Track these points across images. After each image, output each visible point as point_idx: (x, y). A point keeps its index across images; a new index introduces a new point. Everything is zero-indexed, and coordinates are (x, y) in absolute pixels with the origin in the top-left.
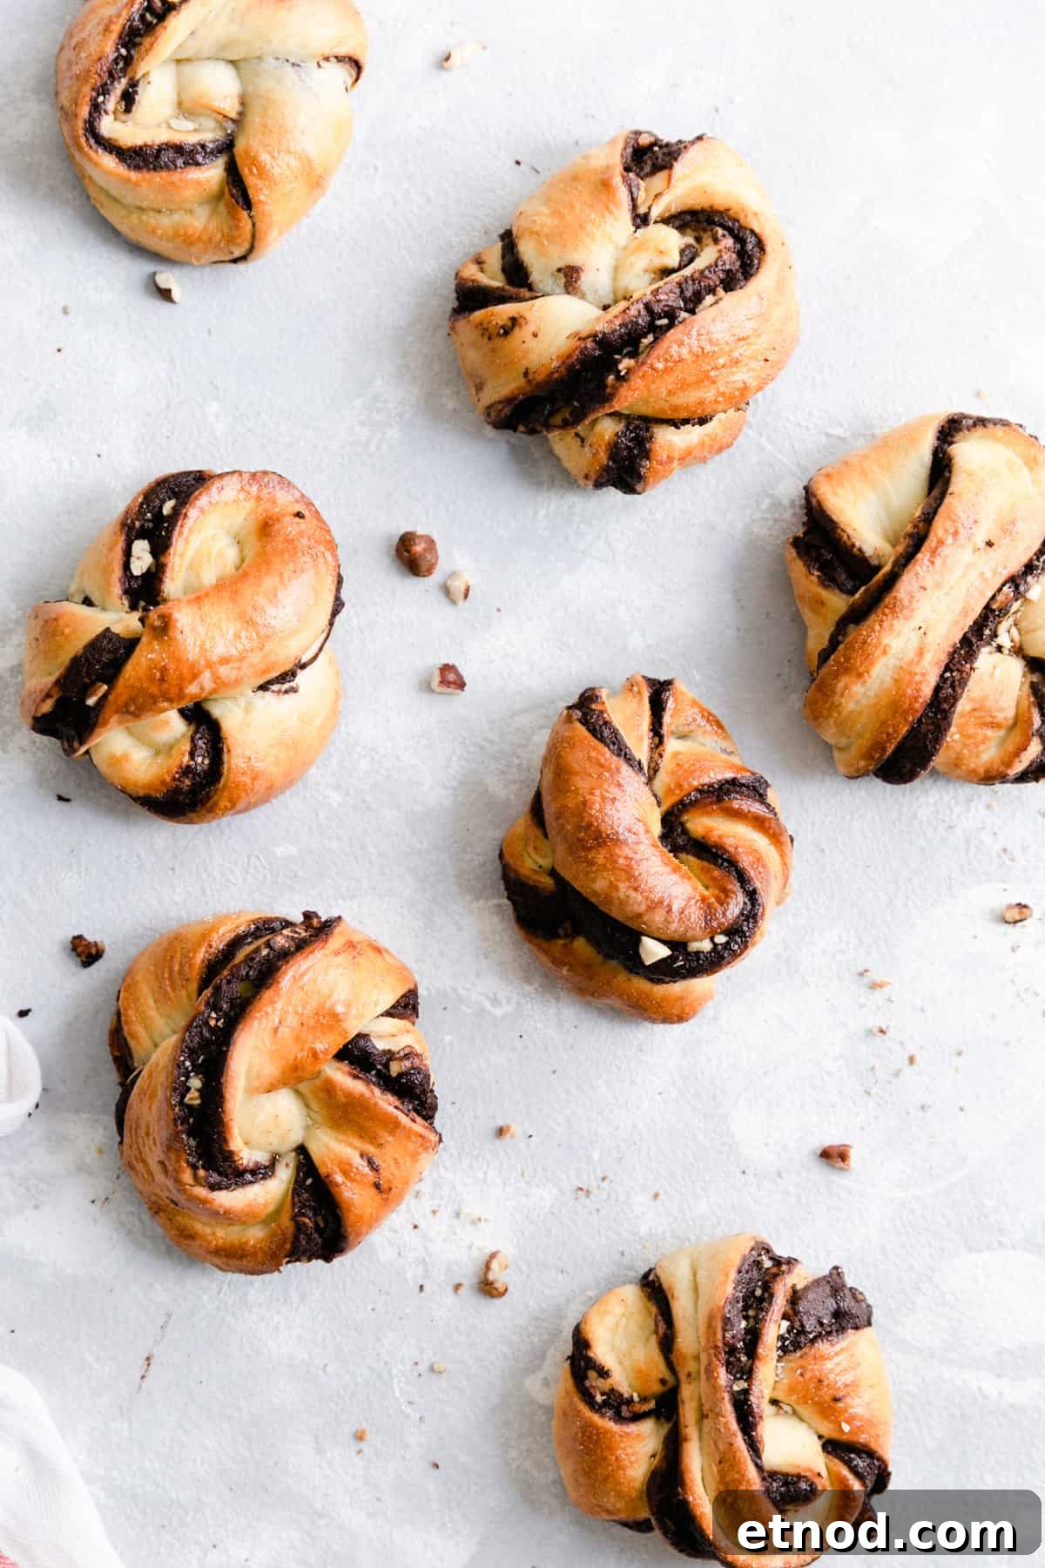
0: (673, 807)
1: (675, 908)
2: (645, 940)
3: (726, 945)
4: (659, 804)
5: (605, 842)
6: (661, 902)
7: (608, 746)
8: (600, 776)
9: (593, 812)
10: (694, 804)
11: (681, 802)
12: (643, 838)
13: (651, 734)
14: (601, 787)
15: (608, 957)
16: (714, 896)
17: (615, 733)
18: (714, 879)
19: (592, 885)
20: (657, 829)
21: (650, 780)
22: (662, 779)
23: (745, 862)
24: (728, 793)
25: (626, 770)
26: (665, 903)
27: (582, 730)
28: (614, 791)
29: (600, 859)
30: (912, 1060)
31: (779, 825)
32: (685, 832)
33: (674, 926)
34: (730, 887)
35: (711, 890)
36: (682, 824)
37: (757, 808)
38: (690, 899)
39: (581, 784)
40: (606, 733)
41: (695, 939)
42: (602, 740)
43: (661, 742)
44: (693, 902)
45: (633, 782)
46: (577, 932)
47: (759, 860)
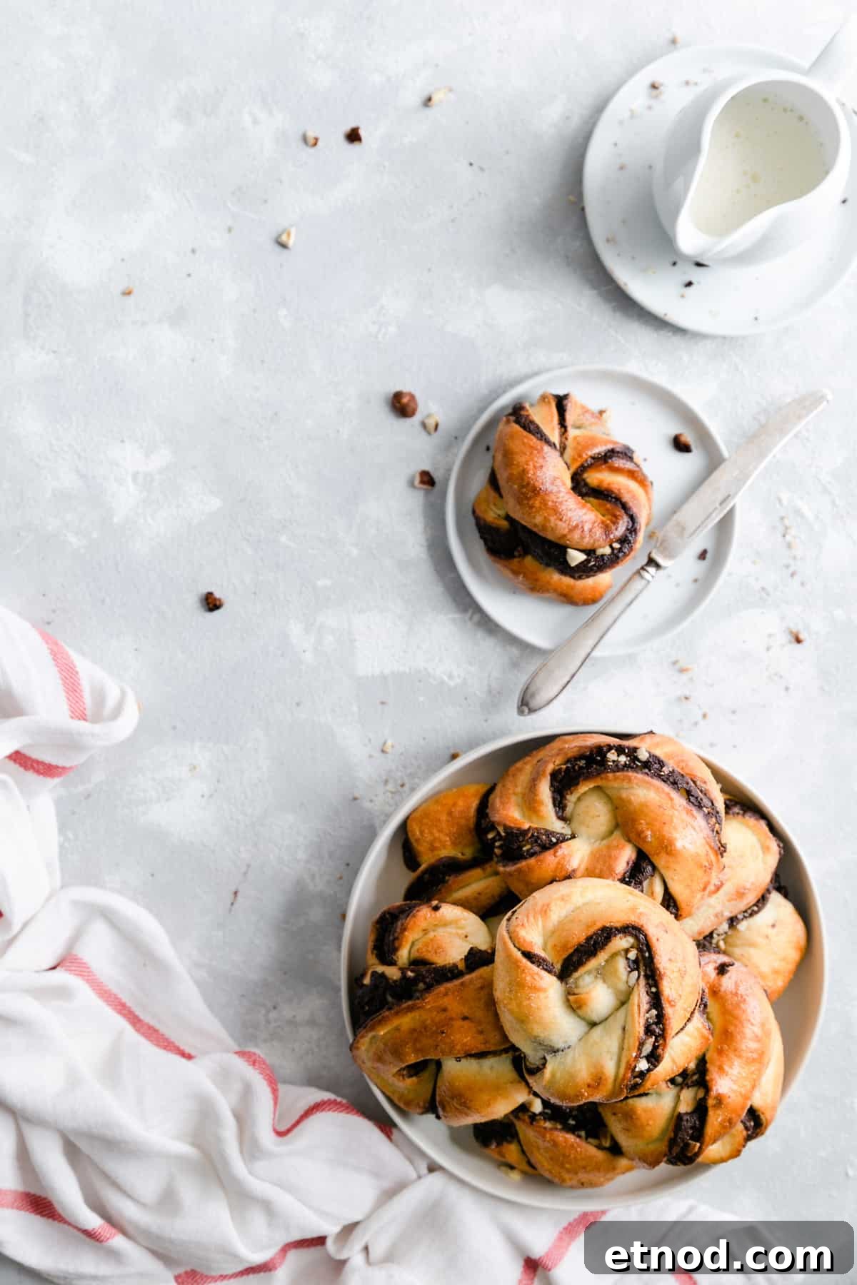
0: (577, 469)
1: (586, 528)
2: (570, 551)
3: (620, 550)
4: (569, 468)
5: (539, 493)
6: (577, 526)
7: (533, 434)
8: (531, 453)
9: (530, 475)
10: (590, 466)
11: (582, 466)
12: (563, 489)
13: (559, 426)
14: (532, 460)
15: (548, 565)
16: (608, 519)
17: (538, 427)
18: (607, 510)
19: (533, 520)
20: (569, 484)
21: (562, 454)
22: (569, 453)
23: (626, 498)
24: (611, 457)
25: (546, 448)
26: (580, 526)
27: (517, 427)
28: (541, 461)
29: (537, 504)
30: (704, 716)
31: (643, 474)
32: (586, 484)
33: (586, 540)
34: (618, 513)
35: (606, 517)
36: (584, 480)
37: (629, 465)
38: (594, 523)
39: (521, 459)
40: (532, 427)
41: (600, 547)
42: (530, 432)
43: (566, 431)
44: (596, 524)
45: (552, 457)
46: (526, 552)
47: (634, 497)
